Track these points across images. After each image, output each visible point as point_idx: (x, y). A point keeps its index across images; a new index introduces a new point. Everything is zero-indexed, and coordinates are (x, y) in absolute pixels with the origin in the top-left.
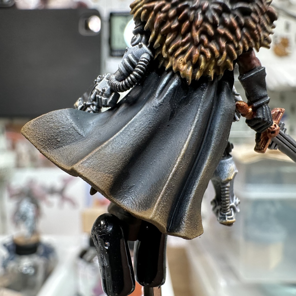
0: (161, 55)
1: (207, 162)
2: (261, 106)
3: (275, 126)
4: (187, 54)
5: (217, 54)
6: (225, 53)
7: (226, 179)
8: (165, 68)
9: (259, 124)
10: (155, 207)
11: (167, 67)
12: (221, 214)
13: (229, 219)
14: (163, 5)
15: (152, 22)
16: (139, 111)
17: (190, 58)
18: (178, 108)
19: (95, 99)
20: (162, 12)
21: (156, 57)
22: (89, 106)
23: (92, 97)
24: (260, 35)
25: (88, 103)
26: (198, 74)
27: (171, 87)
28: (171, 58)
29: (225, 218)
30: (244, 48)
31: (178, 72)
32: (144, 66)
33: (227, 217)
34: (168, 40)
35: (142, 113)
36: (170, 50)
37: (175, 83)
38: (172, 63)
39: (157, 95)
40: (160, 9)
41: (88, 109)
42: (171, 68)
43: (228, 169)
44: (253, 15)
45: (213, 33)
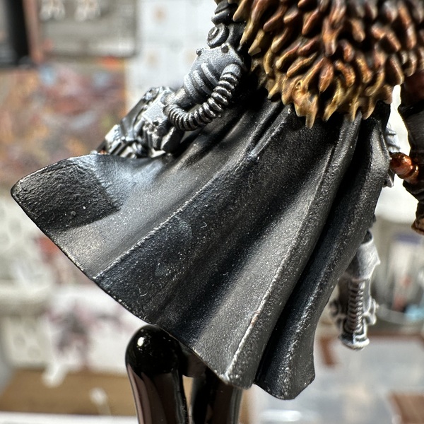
4: (311, 73)
5: (367, 75)
8: (268, 93)
11: (272, 93)
12: (345, 330)
19: (141, 132)
21: (251, 70)
25: (129, 139)
28: (280, 77)
29: (351, 339)
31: (292, 104)
32: (230, 89)
33: (355, 337)
34: (276, 43)
36: (278, 63)
42: (278, 95)
45: (362, 36)
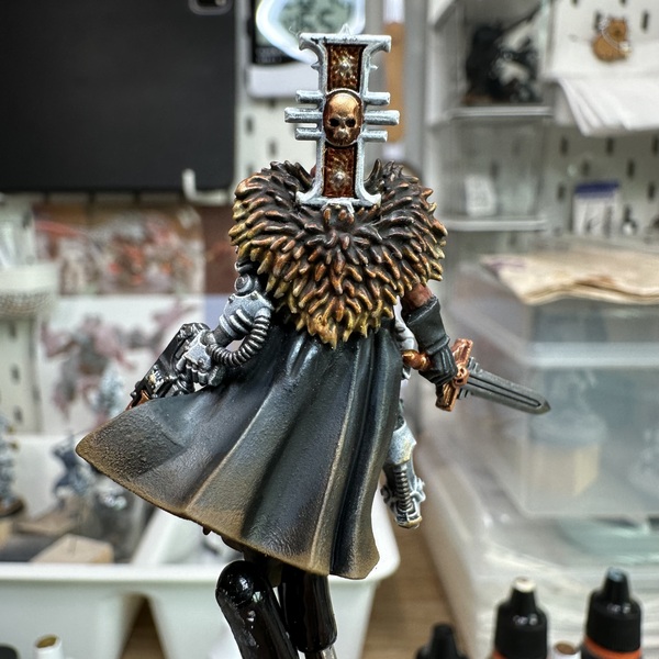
0: (287, 308)
1: (373, 456)
2: (439, 352)
3: (462, 370)
4: (327, 311)
5: (370, 305)
6: (380, 302)
7: (400, 461)
8: (295, 326)
9: (439, 377)
10: (313, 548)
11: (299, 325)
12: (399, 512)
13: (411, 519)
14: (285, 242)
15: (271, 266)
16: (264, 399)
17: (333, 314)
18: (322, 384)
19: (184, 370)
20: (283, 252)
21: (278, 309)
22: (175, 382)
23: (178, 365)
24: (425, 267)
25: (172, 377)
26: (346, 335)
27: (309, 356)
28: (303, 314)
29: (405, 519)
30: (406, 288)
31: (318, 335)
32: (265, 330)
33: (408, 516)
34: (296, 290)
35: (270, 402)
36: (301, 304)
37: (313, 351)
38: (305, 321)
39: (289, 371)
40: (279, 248)
41: (175, 388)
42: (305, 328)
43: (401, 445)
44: (414, 243)
45: (360, 277)
